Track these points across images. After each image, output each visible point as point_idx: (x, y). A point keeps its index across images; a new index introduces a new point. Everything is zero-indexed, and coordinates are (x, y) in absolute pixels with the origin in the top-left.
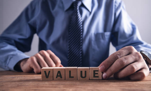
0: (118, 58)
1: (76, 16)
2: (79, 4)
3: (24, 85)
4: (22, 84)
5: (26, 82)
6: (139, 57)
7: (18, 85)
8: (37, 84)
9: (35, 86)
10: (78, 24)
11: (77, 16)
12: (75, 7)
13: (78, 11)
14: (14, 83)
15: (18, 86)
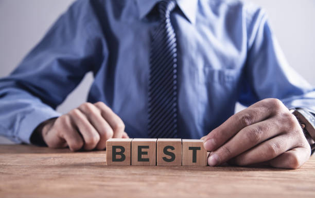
0: (245, 125)
1: (163, 31)
2: (171, 6)
3: (72, 175)
4: (69, 173)
5: (76, 169)
6: (291, 124)
7: (59, 174)
8: (101, 174)
9: (95, 177)
10: (167, 48)
11: (166, 30)
12: (161, 11)
13: (168, 21)
14: (49, 170)
15: (61, 176)
